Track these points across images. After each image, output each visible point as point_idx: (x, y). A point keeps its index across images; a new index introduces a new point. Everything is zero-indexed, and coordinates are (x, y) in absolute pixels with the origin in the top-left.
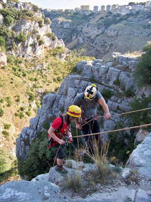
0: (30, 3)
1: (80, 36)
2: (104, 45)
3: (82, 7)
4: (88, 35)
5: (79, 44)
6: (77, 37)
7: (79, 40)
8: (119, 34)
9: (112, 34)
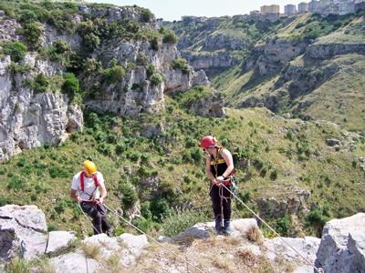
0: (135, 6)
1: (261, 61)
2: (306, 76)
3: (264, 8)
4: (276, 59)
5: (260, 75)
6: (254, 64)
7: (258, 68)
8: (335, 52)
9: (321, 53)
